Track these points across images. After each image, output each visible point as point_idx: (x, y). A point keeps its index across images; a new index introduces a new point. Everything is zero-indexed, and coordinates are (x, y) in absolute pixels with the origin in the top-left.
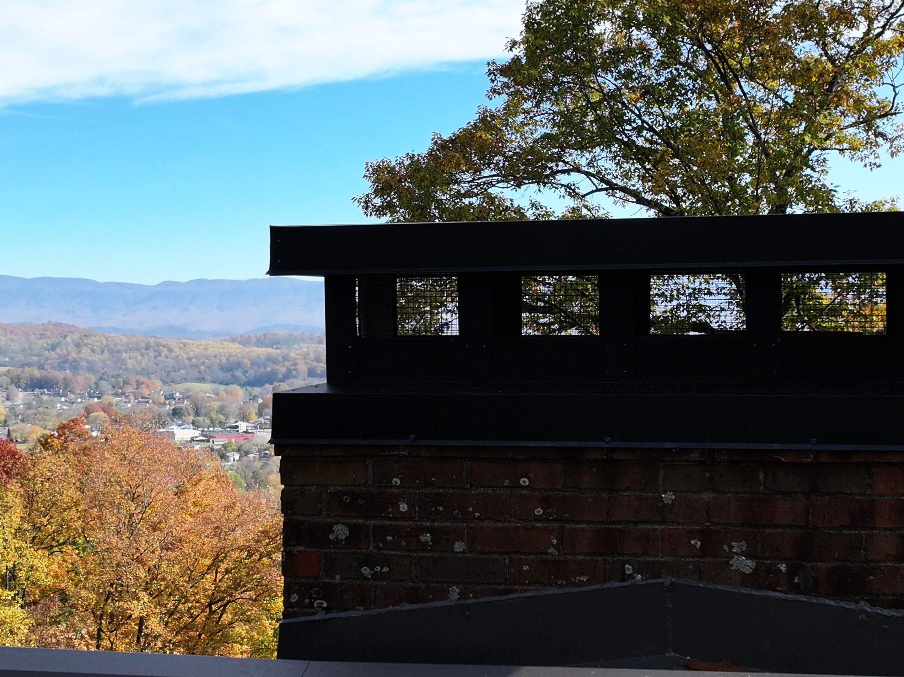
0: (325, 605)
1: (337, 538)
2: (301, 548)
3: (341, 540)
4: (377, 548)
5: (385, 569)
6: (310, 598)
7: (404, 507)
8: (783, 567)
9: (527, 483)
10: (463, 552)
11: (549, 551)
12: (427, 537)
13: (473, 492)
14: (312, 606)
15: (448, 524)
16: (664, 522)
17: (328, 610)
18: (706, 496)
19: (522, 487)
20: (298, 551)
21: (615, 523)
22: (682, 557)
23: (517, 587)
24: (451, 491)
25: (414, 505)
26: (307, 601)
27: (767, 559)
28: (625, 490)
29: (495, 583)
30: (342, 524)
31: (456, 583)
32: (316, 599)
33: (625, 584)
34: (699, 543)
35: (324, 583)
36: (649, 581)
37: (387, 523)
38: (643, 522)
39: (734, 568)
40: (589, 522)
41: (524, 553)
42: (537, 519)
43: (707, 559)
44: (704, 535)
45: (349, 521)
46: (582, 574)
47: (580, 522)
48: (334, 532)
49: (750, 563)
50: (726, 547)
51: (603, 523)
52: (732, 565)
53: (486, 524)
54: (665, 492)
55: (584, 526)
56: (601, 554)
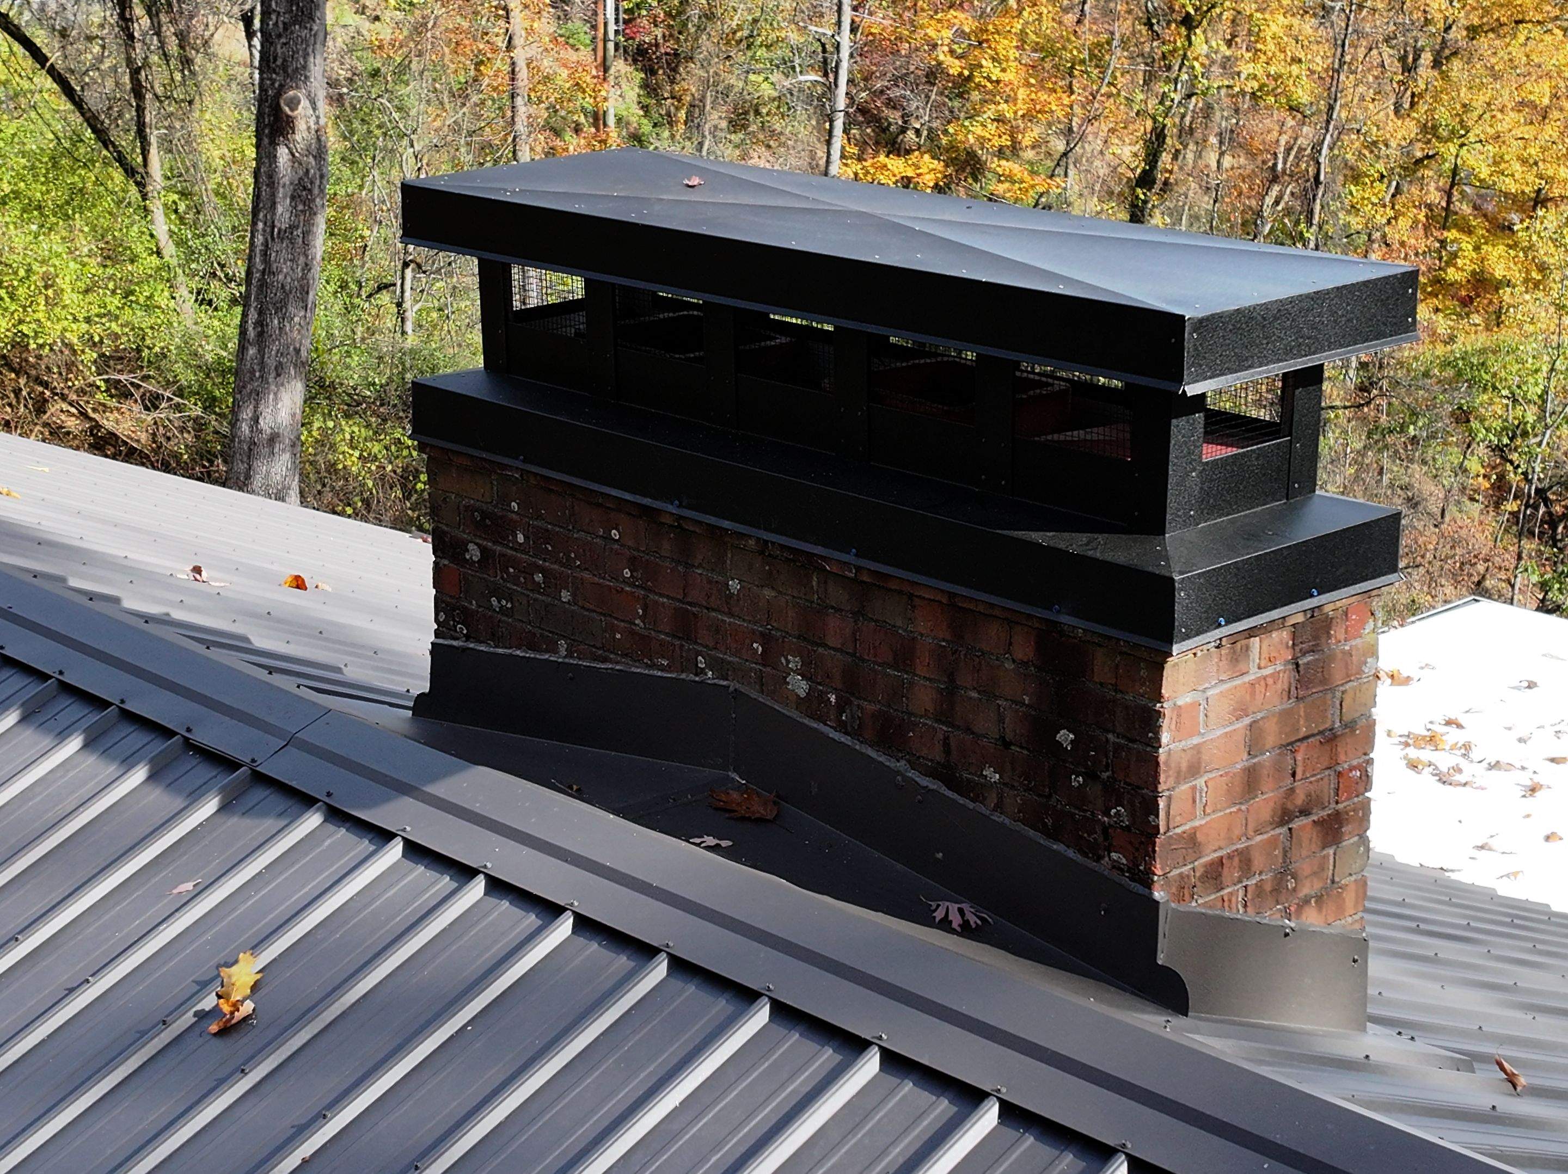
0: (465, 632)
1: (471, 558)
2: (446, 562)
3: (475, 562)
4: (502, 578)
5: (509, 605)
6: (454, 621)
7: (521, 538)
8: (833, 698)
9: (617, 537)
10: (569, 603)
11: (637, 622)
12: (539, 577)
13: (575, 536)
14: (456, 631)
15: (556, 567)
16: (731, 614)
17: (468, 638)
18: (768, 593)
19: (613, 539)
20: (445, 565)
21: (690, 604)
22: (747, 660)
23: (612, 656)
24: (558, 529)
25: (528, 538)
26: (452, 623)
27: (820, 684)
28: (698, 568)
29: (594, 646)
30: (476, 544)
31: (564, 637)
32: (459, 623)
33: (697, 679)
34: (760, 649)
35: (463, 606)
36: (716, 681)
37: (509, 552)
38: (714, 610)
39: (790, 687)
40: (668, 597)
41: (616, 619)
42: (625, 582)
43: (769, 669)
44: (766, 639)
45: (480, 542)
46: (663, 657)
47: (661, 595)
48: (468, 551)
49: (804, 685)
50: (783, 660)
51: (679, 601)
52: (788, 683)
53: (586, 575)
54: (733, 579)
55: (665, 600)
56: (679, 638)
